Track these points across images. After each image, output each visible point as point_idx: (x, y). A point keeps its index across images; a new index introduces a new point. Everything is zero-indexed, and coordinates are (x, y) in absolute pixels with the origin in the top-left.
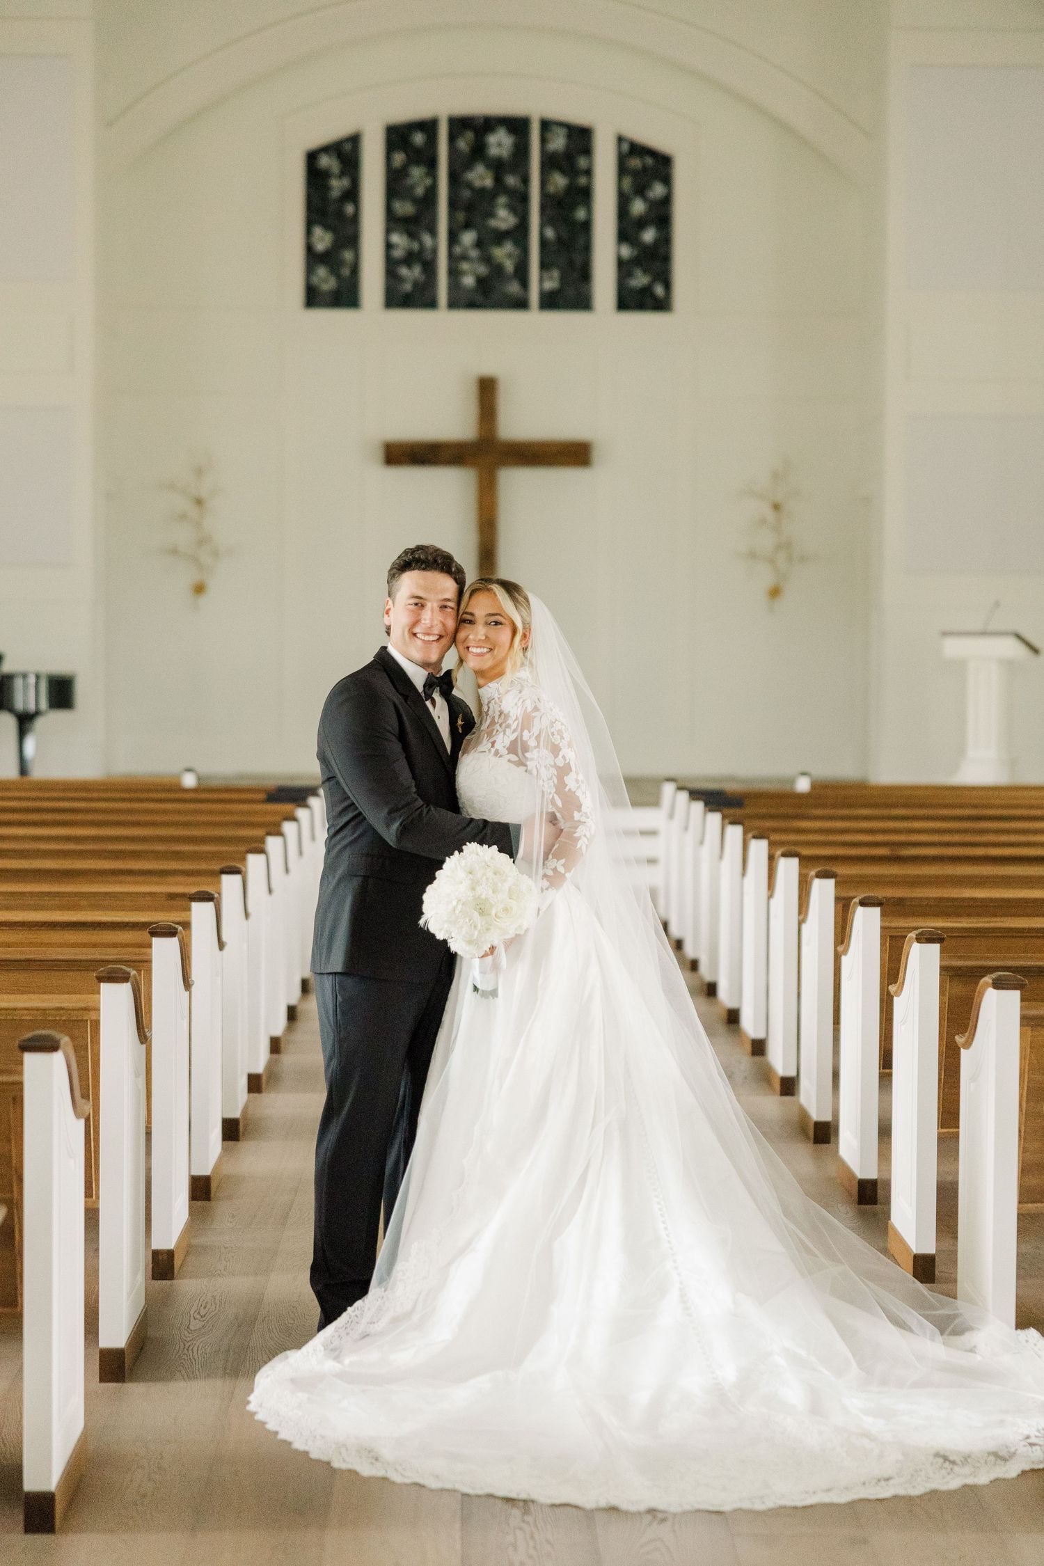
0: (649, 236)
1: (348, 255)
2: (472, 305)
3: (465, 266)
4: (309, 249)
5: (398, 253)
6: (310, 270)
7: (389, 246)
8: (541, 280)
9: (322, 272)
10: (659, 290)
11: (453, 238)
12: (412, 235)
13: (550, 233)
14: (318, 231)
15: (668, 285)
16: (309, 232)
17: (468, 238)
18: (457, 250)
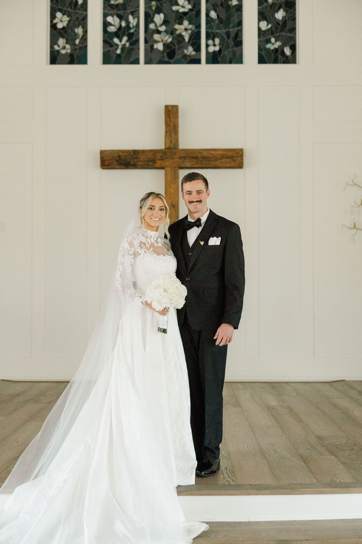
0: (280, 15)
1: (79, 31)
2: (161, 62)
3: (156, 37)
4: (53, 26)
5: (112, 29)
6: (53, 41)
7: (106, 24)
8: (207, 46)
9: (61, 42)
10: (287, 51)
11: (149, 18)
12: (121, 17)
13: (213, 14)
14: (59, 15)
15: (293, 48)
16: (53, 16)
17: (159, 18)
18: (152, 26)
